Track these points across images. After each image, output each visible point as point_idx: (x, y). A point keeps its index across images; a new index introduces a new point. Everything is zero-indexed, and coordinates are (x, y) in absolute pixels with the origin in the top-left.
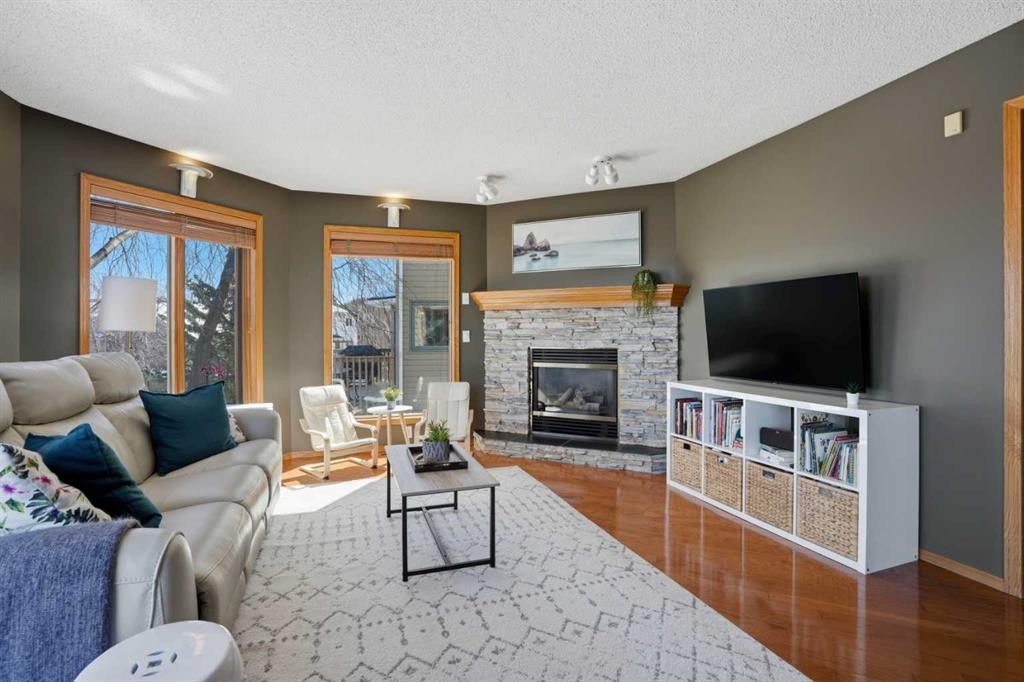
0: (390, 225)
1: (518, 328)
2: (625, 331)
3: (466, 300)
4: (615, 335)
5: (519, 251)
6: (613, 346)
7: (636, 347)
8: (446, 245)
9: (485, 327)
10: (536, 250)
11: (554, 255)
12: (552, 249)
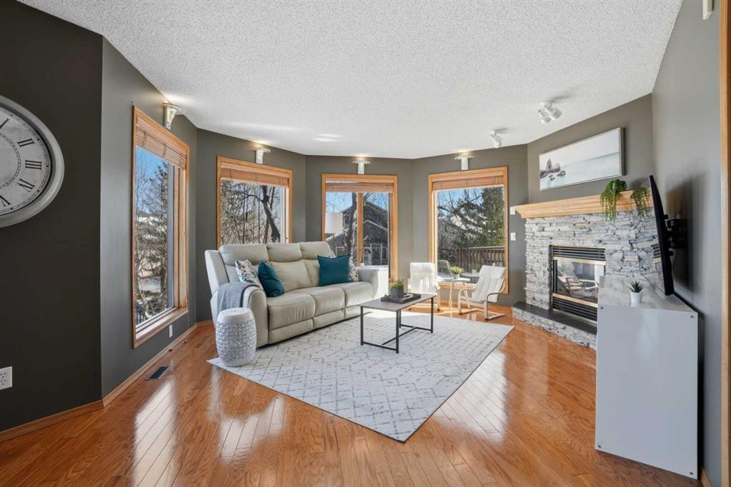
0: (463, 169)
1: (543, 231)
2: (610, 233)
3: (512, 212)
4: (602, 236)
5: (543, 174)
6: (600, 246)
7: (618, 247)
8: (499, 176)
9: (526, 230)
10: (552, 172)
11: (562, 174)
12: (562, 170)
